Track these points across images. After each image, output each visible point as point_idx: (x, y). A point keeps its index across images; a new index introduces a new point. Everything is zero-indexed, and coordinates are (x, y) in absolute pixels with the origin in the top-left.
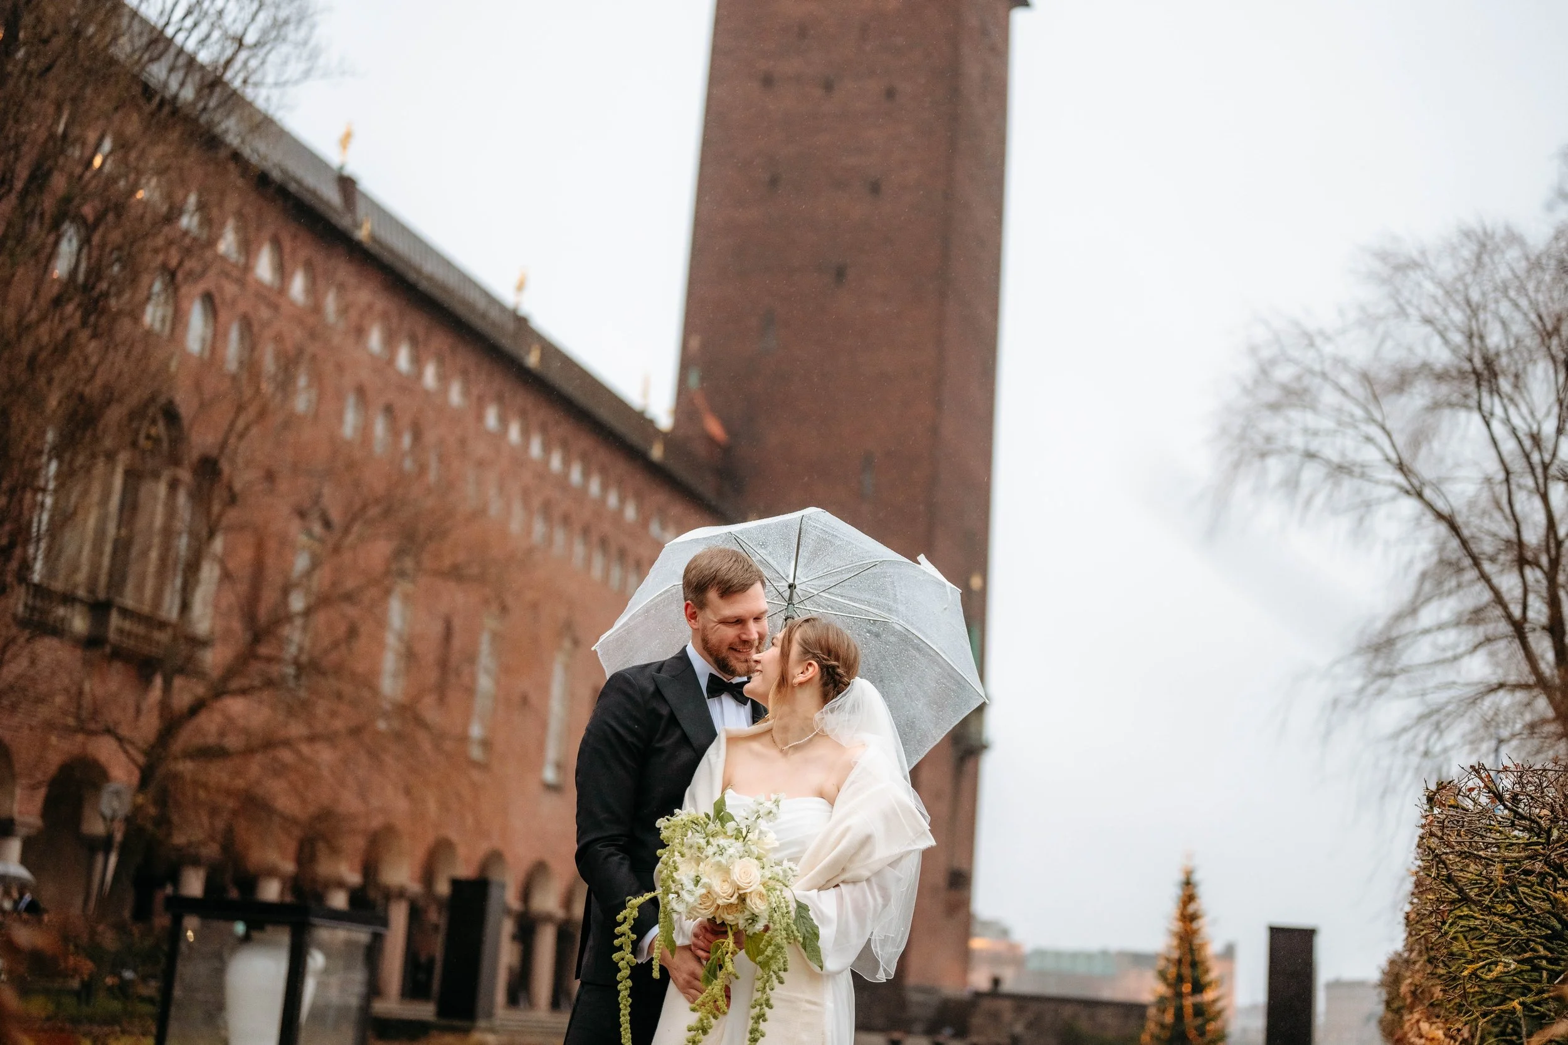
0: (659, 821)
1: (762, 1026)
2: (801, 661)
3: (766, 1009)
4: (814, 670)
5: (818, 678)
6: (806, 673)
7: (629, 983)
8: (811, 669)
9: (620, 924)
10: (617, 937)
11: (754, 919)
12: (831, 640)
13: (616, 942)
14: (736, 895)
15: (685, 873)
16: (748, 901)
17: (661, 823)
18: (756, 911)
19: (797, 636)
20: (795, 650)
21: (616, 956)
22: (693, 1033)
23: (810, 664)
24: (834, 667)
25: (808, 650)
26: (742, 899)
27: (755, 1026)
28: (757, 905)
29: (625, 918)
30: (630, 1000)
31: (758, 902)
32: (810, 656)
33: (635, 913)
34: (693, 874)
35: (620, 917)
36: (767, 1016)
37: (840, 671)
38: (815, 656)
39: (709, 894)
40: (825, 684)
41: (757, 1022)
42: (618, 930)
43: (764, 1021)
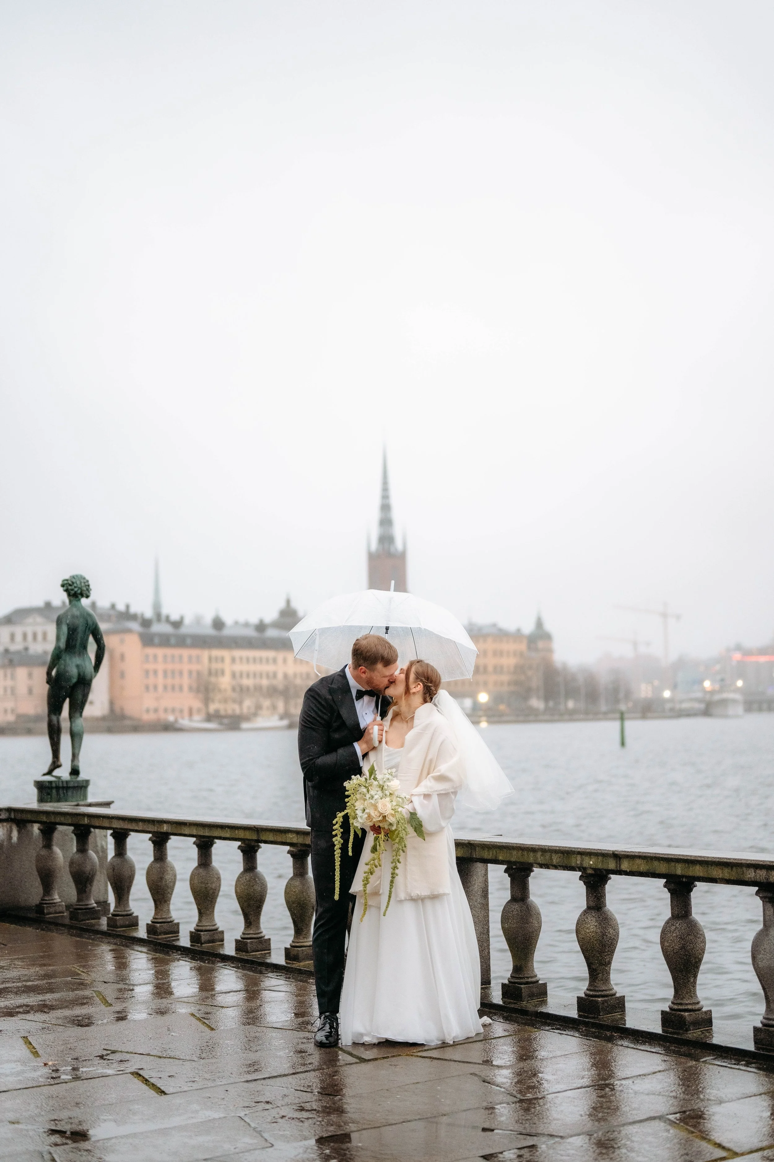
0: (344, 783)
1: (397, 871)
2: (415, 682)
3: (398, 864)
4: (420, 687)
5: (421, 691)
6: (417, 688)
7: (339, 851)
8: (419, 686)
9: (335, 825)
10: (334, 830)
11: (391, 824)
12: (429, 673)
13: (334, 833)
14: (381, 816)
15: (359, 805)
16: (387, 818)
17: (346, 784)
18: (391, 822)
19: (413, 669)
20: (412, 676)
21: (334, 839)
22: (366, 874)
23: (419, 684)
24: (429, 687)
25: (418, 676)
26: (384, 817)
27: (393, 872)
28: (391, 820)
29: (337, 822)
30: (340, 859)
31: (391, 818)
32: (419, 680)
33: (342, 820)
34: (362, 807)
35: (334, 822)
36: (398, 867)
37: (433, 688)
38: (421, 681)
39: (369, 816)
40: (425, 694)
41: (394, 870)
42: (334, 827)
43: (397, 869)
